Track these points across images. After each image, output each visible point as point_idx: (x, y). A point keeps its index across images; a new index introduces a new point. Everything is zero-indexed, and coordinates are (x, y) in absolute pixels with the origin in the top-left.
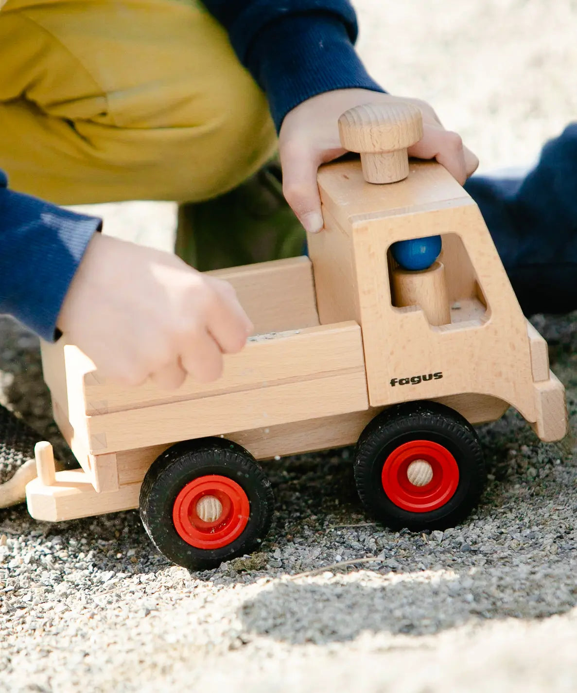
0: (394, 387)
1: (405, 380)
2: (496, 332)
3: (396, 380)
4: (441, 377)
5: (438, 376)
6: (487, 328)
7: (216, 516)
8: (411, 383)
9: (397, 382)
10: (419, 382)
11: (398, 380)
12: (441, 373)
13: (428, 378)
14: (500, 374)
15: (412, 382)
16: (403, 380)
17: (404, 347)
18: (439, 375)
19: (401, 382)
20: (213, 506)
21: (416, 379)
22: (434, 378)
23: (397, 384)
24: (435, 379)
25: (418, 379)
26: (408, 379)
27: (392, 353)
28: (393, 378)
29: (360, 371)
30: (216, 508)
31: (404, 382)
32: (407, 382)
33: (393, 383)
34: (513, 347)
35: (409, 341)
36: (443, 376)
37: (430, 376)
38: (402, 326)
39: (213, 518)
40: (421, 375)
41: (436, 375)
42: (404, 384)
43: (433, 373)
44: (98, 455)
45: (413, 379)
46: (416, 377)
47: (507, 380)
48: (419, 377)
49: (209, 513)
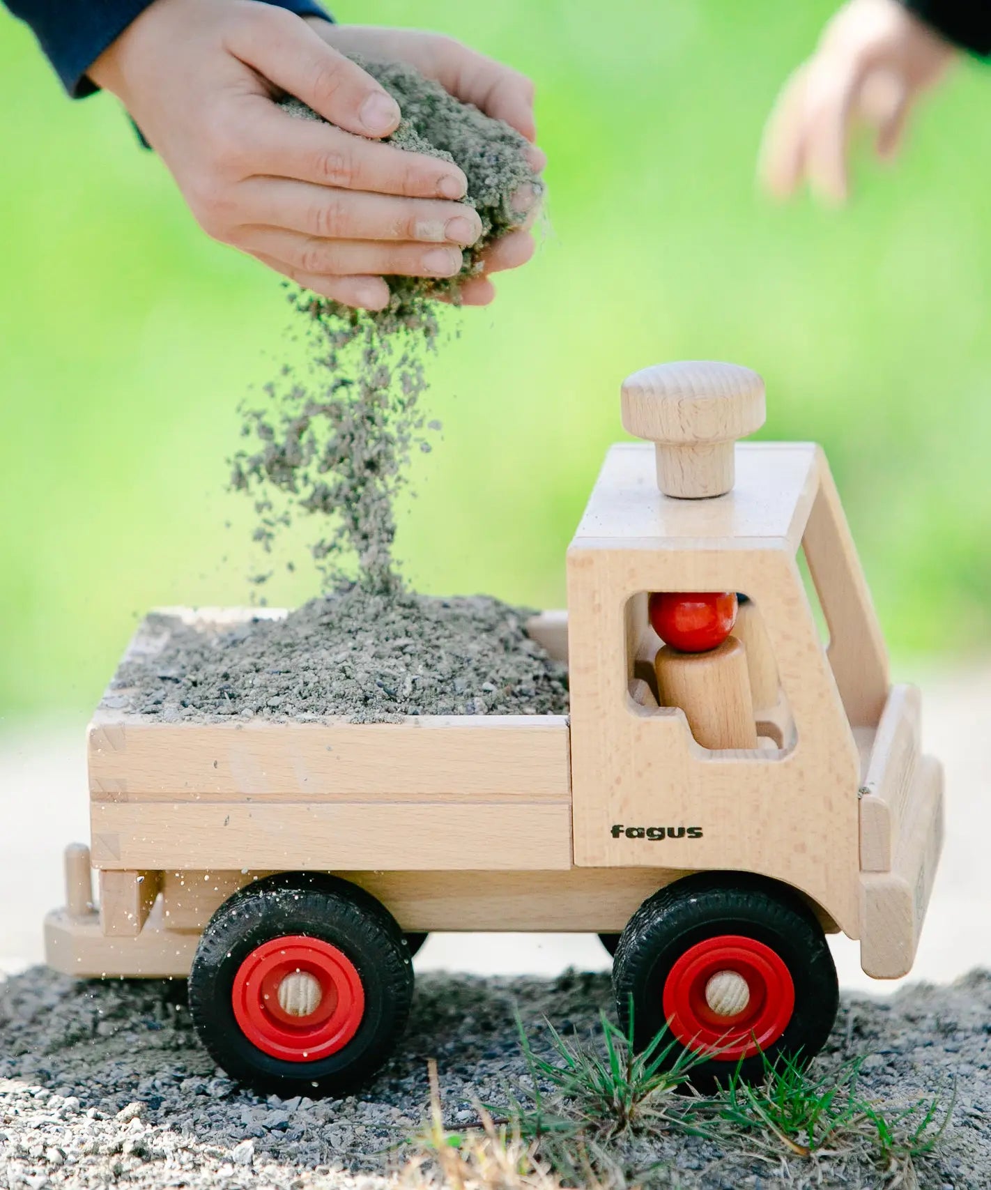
0: (616, 839)
1: (637, 830)
2: (801, 774)
3: (621, 829)
4: (699, 835)
5: (696, 833)
6: (787, 765)
7: (306, 1007)
8: (646, 837)
9: (622, 831)
10: (661, 837)
11: (624, 829)
12: (700, 829)
13: (676, 833)
14: (802, 848)
15: (648, 835)
16: (634, 829)
17: (640, 774)
18: (696, 831)
19: (629, 833)
20: (302, 989)
21: (656, 833)
22: (687, 835)
23: (623, 835)
24: (689, 837)
25: (660, 833)
26: (643, 829)
27: (618, 781)
28: (617, 824)
29: (561, 803)
30: (306, 994)
31: (635, 833)
32: (641, 835)
33: (616, 831)
34: (830, 806)
35: (649, 764)
36: (704, 834)
37: (682, 831)
38: (638, 738)
39: (301, 1010)
40: (666, 826)
41: (691, 830)
42: (635, 837)
43: (687, 827)
44: (105, 871)
45: (650, 831)
46: (656, 829)
47: (815, 860)
48: (661, 830)
49: (294, 999)
